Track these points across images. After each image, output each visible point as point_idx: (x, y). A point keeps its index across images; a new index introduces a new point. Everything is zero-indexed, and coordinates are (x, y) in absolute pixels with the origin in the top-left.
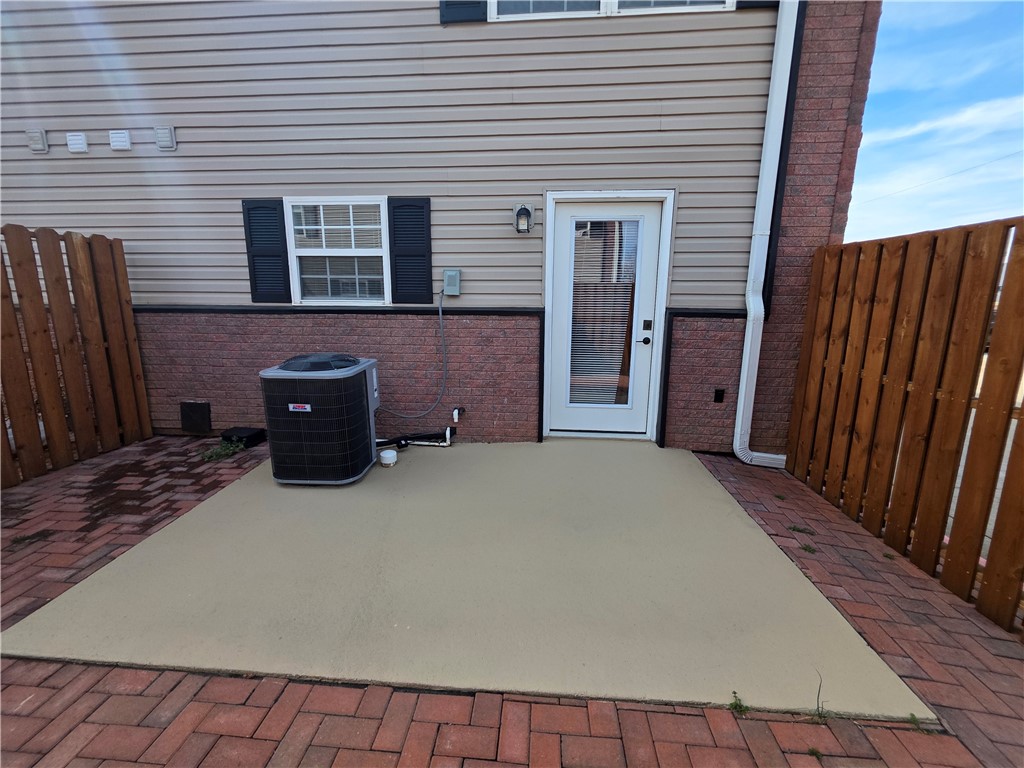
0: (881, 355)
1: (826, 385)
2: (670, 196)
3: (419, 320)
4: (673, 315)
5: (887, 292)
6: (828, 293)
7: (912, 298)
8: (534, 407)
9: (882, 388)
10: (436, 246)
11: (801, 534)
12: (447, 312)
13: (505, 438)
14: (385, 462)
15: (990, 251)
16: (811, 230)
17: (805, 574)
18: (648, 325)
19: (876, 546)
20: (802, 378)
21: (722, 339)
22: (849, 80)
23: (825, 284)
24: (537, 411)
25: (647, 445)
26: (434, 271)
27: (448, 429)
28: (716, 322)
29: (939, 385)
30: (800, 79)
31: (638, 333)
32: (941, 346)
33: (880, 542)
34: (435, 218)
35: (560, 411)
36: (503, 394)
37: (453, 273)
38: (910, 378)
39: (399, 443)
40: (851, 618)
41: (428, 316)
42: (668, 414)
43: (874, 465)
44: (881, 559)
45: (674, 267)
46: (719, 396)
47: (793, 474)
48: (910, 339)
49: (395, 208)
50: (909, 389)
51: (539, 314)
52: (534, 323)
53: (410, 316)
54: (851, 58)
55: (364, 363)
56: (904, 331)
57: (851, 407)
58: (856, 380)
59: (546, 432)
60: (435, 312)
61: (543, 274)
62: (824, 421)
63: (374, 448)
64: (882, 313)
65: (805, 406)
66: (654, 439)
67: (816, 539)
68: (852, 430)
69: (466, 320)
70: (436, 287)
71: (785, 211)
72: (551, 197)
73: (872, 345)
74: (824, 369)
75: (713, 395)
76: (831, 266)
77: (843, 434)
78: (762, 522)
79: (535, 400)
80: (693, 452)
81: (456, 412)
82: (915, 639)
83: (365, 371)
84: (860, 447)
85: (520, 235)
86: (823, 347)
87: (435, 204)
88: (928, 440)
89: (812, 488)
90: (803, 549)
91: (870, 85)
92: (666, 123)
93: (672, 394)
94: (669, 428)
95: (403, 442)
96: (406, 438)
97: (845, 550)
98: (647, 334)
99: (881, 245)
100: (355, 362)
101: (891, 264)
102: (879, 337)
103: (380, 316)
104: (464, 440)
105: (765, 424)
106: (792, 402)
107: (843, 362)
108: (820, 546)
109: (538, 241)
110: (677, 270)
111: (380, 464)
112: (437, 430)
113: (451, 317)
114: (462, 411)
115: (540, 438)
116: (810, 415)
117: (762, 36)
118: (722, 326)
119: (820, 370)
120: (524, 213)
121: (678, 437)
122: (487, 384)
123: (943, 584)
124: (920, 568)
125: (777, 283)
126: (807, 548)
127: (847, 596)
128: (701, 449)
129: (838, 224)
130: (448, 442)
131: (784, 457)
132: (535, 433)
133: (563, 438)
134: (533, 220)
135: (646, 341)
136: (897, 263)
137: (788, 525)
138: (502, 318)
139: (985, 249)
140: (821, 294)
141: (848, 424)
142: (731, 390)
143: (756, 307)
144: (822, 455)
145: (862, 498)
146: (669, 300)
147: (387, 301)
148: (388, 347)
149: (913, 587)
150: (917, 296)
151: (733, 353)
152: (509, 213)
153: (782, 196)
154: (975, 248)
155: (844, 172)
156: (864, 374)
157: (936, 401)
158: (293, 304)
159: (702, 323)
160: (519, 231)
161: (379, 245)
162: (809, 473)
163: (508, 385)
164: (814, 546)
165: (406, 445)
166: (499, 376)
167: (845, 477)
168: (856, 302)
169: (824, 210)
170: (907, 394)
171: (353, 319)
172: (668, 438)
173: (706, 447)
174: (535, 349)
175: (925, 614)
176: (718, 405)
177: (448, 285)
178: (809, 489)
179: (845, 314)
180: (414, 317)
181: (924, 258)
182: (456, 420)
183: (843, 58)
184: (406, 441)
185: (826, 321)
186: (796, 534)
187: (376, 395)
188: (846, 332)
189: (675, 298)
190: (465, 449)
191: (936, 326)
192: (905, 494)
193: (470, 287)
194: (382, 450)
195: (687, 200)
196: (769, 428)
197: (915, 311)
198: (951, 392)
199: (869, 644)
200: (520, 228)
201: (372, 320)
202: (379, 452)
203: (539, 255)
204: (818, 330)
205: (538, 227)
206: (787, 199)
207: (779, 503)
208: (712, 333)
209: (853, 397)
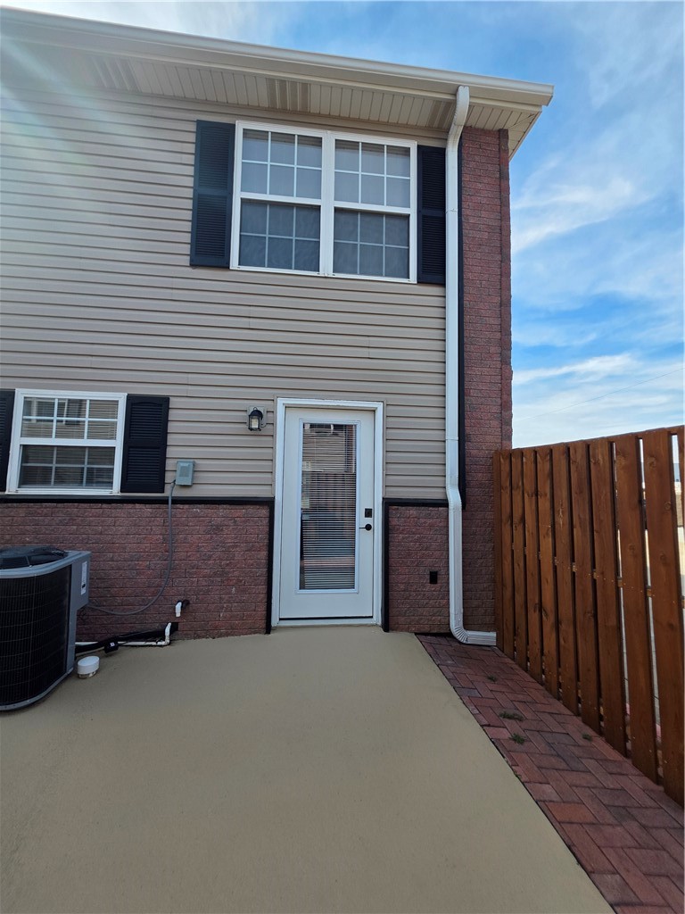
0: (550, 540)
1: (516, 565)
2: (380, 407)
3: (147, 510)
4: (388, 504)
5: (545, 488)
6: (506, 487)
7: (562, 494)
8: (263, 596)
9: (555, 568)
10: (171, 439)
11: (510, 721)
12: (176, 501)
13: (232, 631)
14: (82, 672)
15: (603, 459)
16: (488, 438)
17: (515, 772)
18: (369, 513)
19: (576, 726)
20: (499, 560)
21: (431, 526)
22: (498, 335)
23: (503, 479)
24: (265, 600)
25: (373, 630)
26: (168, 462)
27: (170, 624)
28: (425, 511)
29: (594, 566)
30: (465, 332)
31: (361, 520)
32: (588, 533)
33: (578, 721)
34: (173, 415)
35: (290, 599)
36: (231, 583)
37: (186, 465)
38: (573, 560)
39: (106, 647)
40: (558, 824)
41: (157, 506)
42: (391, 597)
43: (562, 642)
44: (582, 742)
45: (386, 463)
46: (434, 578)
47: (503, 652)
48: (567, 527)
49: (132, 404)
50: (574, 570)
51: (269, 503)
52: (264, 512)
53: (137, 506)
54: (497, 322)
55: (72, 556)
56: (562, 520)
57: (537, 587)
58: (536, 561)
59: (275, 622)
60: (164, 501)
61: (273, 466)
62: (519, 599)
63: (71, 655)
64: (544, 504)
65: (503, 585)
66: (380, 623)
67: (524, 725)
68: (541, 607)
69: (197, 509)
70: (169, 477)
71: (467, 422)
72: (281, 402)
73: (542, 532)
74: (513, 551)
75: (428, 577)
76: (505, 468)
77: (535, 611)
78: (476, 711)
79: (263, 588)
80: (416, 634)
81: (179, 606)
82: (619, 845)
83: (71, 565)
84: (549, 622)
85: (252, 433)
86: (509, 532)
87: (174, 403)
88: (595, 616)
89: (520, 666)
90: (514, 740)
91: (512, 340)
92: (373, 353)
93: (392, 577)
94: (393, 611)
95: (112, 644)
96: (115, 640)
97: (550, 735)
98: (369, 521)
99: (535, 451)
100: (62, 555)
101: (544, 467)
102: (546, 526)
103: (104, 506)
104: (187, 636)
105: (475, 603)
106: (494, 581)
107: (525, 545)
108: (528, 733)
109: (270, 439)
110: (390, 466)
111: (76, 675)
112: (156, 626)
113: (181, 506)
114: (186, 604)
115: (268, 629)
116: (508, 593)
117: (437, 301)
118: (430, 514)
119: (510, 553)
120: (257, 414)
121: (402, 619)
122: (215, 574)
123: (635, 765)
124: (614, 748)
125: (468, 478)
126: (517, 739)
127: (554, 797)
128: (423, 630)
129: (507, 435)
130: (167, 641)
131: (494, 634)
132: (263, 624)
133: (292, 627)
134: (264, 421)
135: (368, 527)
136: (547, 466)
137: (499, 712)
138: (233, 507)
139: (600, 457)
140: (501, 487)
141: (537, 601)
142: (443, 572)
143: (454, 498)
144: (522, 631)
145: (559, 674)
146: (385, 491)
147: (115, 490)
148: (109, 538)
149: (611, 774)
150: (565, 493)
151: (441, 538)
152: (244, 414)
153: (464, 411)
154: (594, 457)
155: (505, 396)
156: (541, 557)
157: (594, 581)
158: (7, 493)
159: (413, 511)
160: (251, 429)
161: (113, 437)
162: (515, 649)
163: (236, 573)
164: (522, 734)
165: (115, 648)
166: (227, 565)
167: (542, 654)
168: (526, 495)
169: (495, 423)
170: (573, 574)
171: (73, 509)
172: (392, 623)
173: (427, 629)
174: (264, 536)
175: (624, 807)
176: (433, 587)
177: (180, 476)
178: (517, 667)
179: (520, 504)
180: (142, 506)
181: (564, 462)
182: (178, 615)
183: (492, 321)
184: (116, 643)
185: (508, 510)
186: (507, 722)
187: (83, 591)
188: (523, 519)
189: (389, 489)
190: (187, 647)
191: (582, 516)
192: (589, 670)
193: (202, 477)
194: (83, 656)
195: (393, 411)
196: (478, 607)
197: (566, 505)
198: (603, 573)
199: (579, 862)
200: (253, 427)
201: (96, 509)
202: (77, 659)
203: (270, 450)
204: (504, 518)
205: (269, 427)
206: (467, 414)
207: (492, 686)
208: (422, 520)
209: (537, 577)
